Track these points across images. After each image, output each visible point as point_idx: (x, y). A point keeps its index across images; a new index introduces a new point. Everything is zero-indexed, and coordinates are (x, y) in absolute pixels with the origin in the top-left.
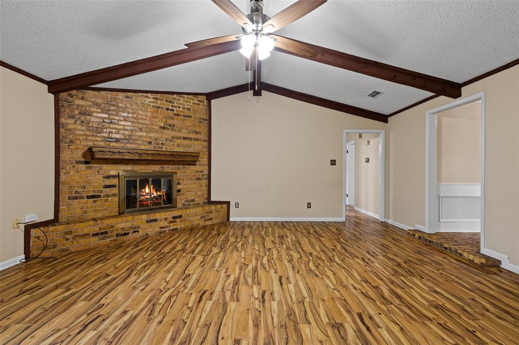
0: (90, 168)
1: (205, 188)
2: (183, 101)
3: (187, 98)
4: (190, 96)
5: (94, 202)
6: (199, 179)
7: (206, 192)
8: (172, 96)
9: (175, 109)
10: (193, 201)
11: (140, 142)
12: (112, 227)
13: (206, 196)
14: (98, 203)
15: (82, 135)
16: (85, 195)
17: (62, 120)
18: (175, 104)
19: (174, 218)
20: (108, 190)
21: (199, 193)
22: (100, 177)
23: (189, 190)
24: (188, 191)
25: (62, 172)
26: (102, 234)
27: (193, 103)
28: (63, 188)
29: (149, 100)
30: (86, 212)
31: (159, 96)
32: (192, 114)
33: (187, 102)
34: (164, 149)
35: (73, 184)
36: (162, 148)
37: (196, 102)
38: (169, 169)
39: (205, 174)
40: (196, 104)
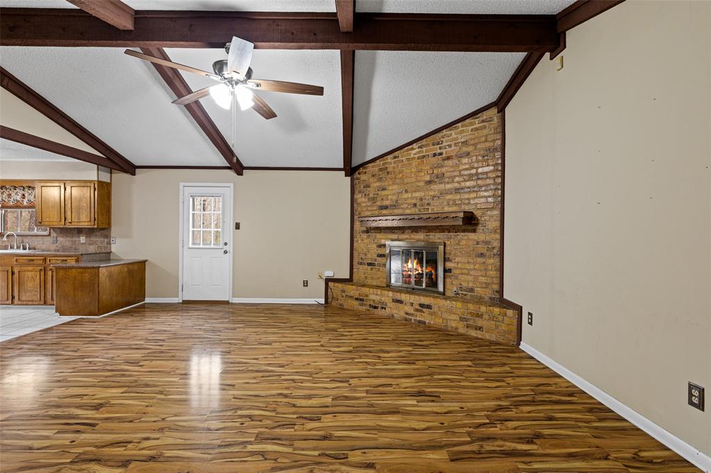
0: (369, 236)
1: (494, 273)
2: (455, 134)
3: (462, 126)
4: (468, 121)
5: (372, 269)
6: (482, 255)
7: (497, 281)
8: (440, 135)
9: (444, 151)
10: (472, 290)
11: (405, 206)
12: (367, 296)
13: (496, 287)
14: (374, 271)
15: (365, 207)
16: (366, 262)
17: (355, 197)
18: (445, 144)
19: (422, 305)
20: (380, 259)
21: (483, 279)
22: (375, 246)
23: (464, 271)
24: (462, 274)
25: (355, 239)
26: (361, 300)
27: (472, 130)
28: (355, 254)
29: (414, 152)
30: (366, 278)
31: (424, 142)
32: (470, 149)
33: (462, 132)
34: (430, 211)
35: (360, 250)
36: (428, 209)
37: (477, 126)
38: (436, 237)
39: (494, 248)
40: (477, 129)
